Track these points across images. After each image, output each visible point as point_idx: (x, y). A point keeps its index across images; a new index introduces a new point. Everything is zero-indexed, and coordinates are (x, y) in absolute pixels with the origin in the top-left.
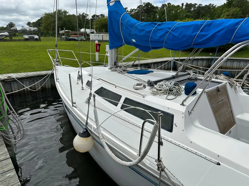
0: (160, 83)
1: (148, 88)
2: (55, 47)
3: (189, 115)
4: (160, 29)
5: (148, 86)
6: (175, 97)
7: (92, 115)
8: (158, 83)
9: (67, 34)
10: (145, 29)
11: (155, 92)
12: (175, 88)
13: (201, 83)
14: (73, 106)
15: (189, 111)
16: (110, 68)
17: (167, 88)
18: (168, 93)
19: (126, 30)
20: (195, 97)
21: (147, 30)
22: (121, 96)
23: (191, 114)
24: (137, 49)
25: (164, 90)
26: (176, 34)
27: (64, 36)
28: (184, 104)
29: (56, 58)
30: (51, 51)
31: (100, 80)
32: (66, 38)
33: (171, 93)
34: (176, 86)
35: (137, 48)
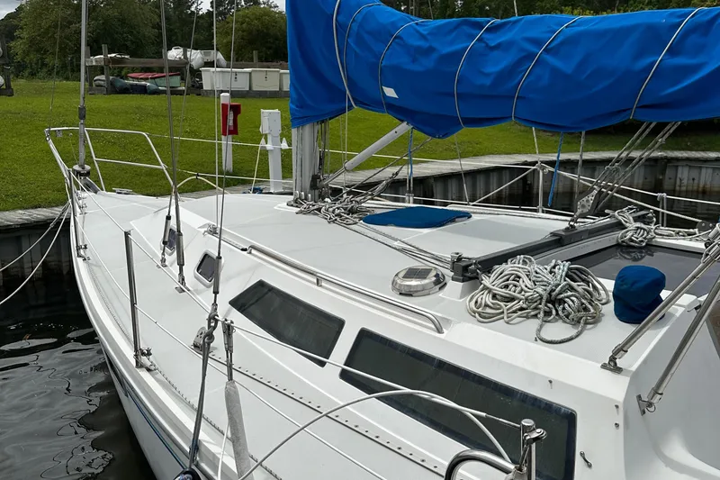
0: (504, 266)
1: (454, 288)
2: (77, 118)
3: (644, 412)
4: (498, 47)
5: (453, 279)
6: (573, 332)
7: (216, 408)
8: (498, 269)
9: (117, 68)
10: (435, 45)
11: (486, 305)
12: (572, 289)
13: (694, 277)
14: (139, 365)
15: (639, 397)
16: (296, 201)
17: (540, 290)
18: (542, 314)
19: (358, 50)
20: (664, 330)
21: (447, 50)
22: (339, 324)
23: (652, 409)
24: (404, 127)
25: (526, 299)
26: (567, 67)
27: (103, 77)
28: (620, 363)
29: (82, 161)
30: (60, 135)
31: (253, 251)
32: (112, 84)
33: (557, 314)
34: (575, 281)
35: (402, 121)
